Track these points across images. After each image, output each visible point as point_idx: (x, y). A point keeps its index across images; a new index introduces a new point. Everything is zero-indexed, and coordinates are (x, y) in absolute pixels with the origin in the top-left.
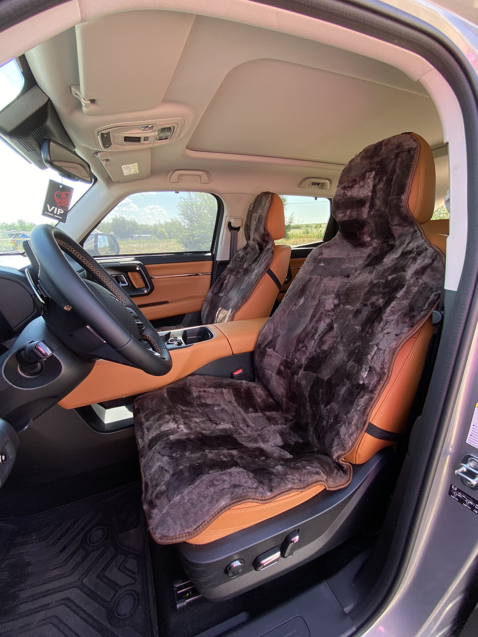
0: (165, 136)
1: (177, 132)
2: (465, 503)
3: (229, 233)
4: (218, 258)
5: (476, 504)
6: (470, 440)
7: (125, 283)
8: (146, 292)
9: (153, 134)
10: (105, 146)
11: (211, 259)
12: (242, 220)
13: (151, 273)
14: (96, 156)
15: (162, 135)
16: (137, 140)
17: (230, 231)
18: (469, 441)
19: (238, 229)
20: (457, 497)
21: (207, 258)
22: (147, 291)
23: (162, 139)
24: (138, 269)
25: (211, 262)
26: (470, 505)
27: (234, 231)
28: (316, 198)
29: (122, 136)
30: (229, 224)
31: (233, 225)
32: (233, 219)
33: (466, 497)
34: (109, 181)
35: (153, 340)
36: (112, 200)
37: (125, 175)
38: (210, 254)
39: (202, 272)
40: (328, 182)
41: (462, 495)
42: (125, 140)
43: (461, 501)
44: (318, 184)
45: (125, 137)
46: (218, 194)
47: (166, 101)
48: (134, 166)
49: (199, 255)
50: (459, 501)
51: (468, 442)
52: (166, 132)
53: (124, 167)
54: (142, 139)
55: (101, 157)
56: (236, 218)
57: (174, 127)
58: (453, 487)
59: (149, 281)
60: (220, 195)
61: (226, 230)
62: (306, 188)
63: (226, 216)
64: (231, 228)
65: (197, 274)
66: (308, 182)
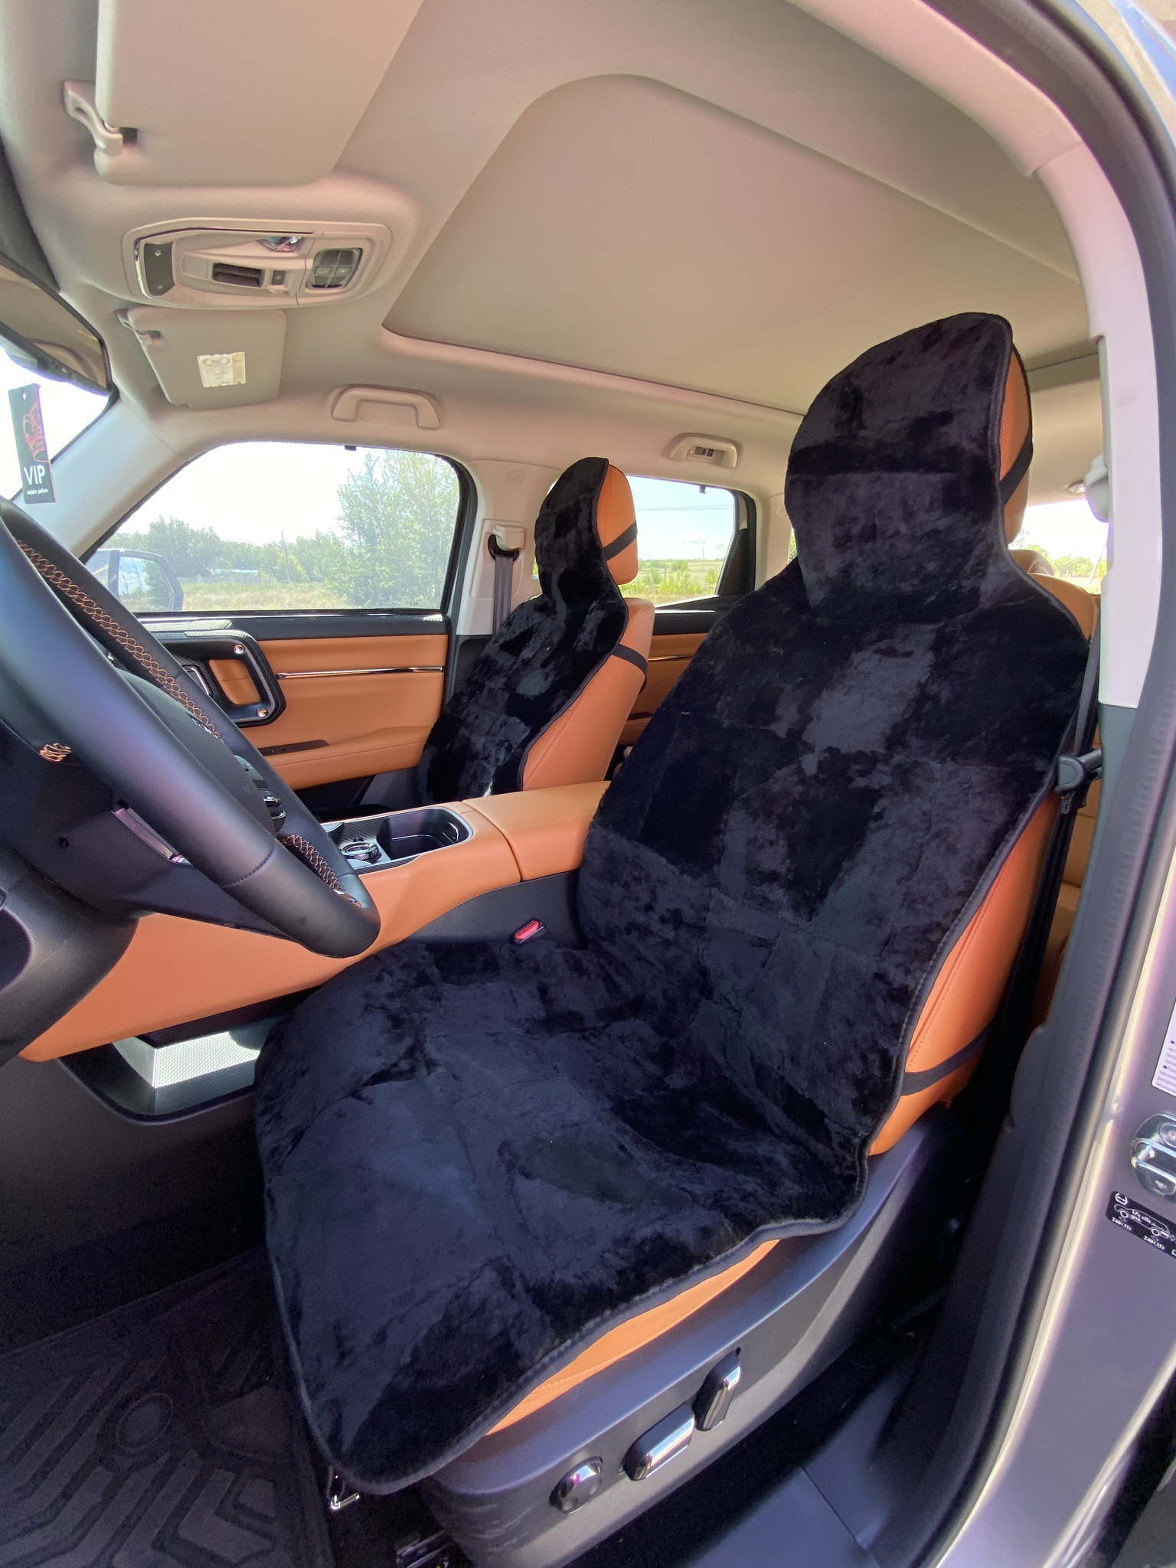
0: (332, 275)
1: (367, 266)
2: (1149, 1234)
3: (492, 564)
4: (463, 629)
6: (1162, 1079)
8: (261, 715)
9: (299, 265)
10: (153, 290)
11: (443, 630)
12: (525, 531)
13: (276, 664)
14: (122, 320)
15: (323, 272)
16: (251, 277)
17: (494, 558)
18: (1160, 1082)
19: (513, 554)
20: (1130, 1222)
21: (431, 628)
22: (267, 713)
23: (323, 287)
24: (238, 651)
25: (444, 637)
26: (1162, 1240)
27: (504, 559)
28: (703, 489)
29: (208, 261)
30: (492, 540)
31: (503, 543)
32: (502, 529)
33: (1153, 1221)
34: (156, 402)
36: (164, 456)
37: (206, 385)
38: (439, 617)
39: (420, 664)
40: (733, 448)
41: (1142, 1214)
42: (216, 275)
43: (1140, 1231)
44: (711, 451)
45: (217, 266)
46: (461, 459)
47: (348, 169)
48: (235, 361)
49: (408, 618)
50: (1134, 1232)
51: (1158, 1084)
52: (337, 265)
53: (204, 361)
54: (267, 278)
55: (137, 322)
56: (511, 526)
57: (361, 250)
58: (1117, 1197)
59: (270, 686)
60: (466, 462)
61: (484, 554)
62: (681, 461)
63: (484, 520)
64: (495, 552)
65: (407, 670)
66: (687, 446)
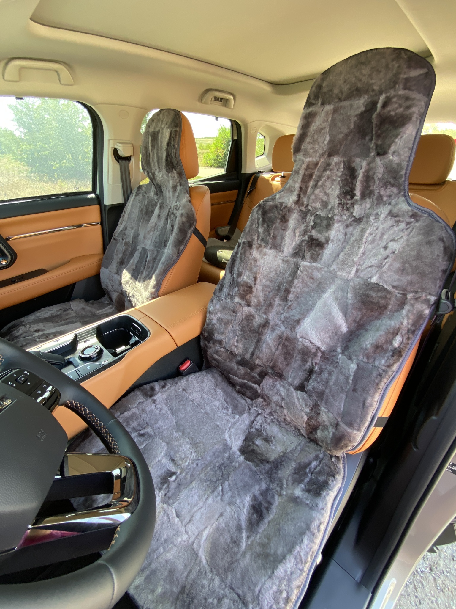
4: (108, 201)
8: (4, 263)
11: (96, 202)
12: (133, 146)
13: (6, 232)
17: (118, 161)
20: (451, 469)
22: (7, 263)
25: (97, 207)
27: (124, 162)
30: (115, 152)
31: (122, 153)
32: (120, 145)
38: (93, 196)
39: (88, 222)
44: (221, 99)
46: (90, 104)
50: (452, 472)
56: (126, 143)
60: (93, 106)
61: (113, 160)
62: (208, 104)
63: (109, 140)
64: (118, 158)
65: (81, 226)
66: (210, 96)
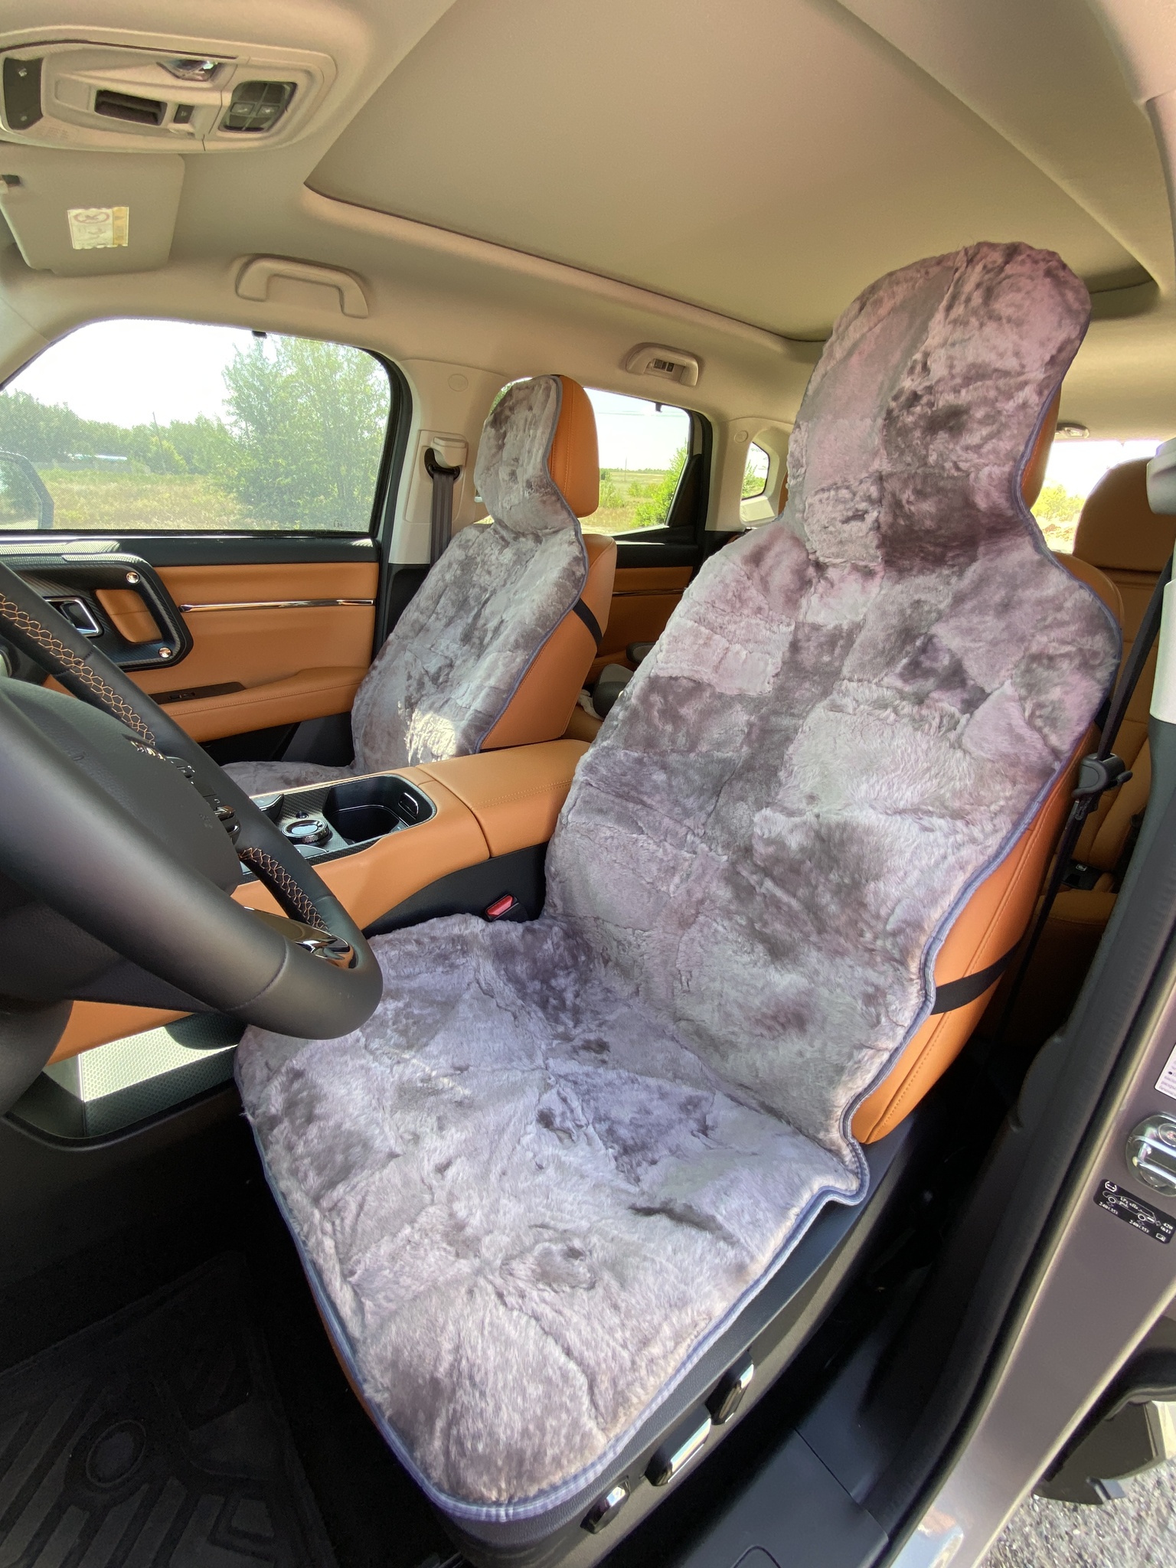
0: (254, 115)
1: (301, 107)
2: (1136, 1219)
3: (429, 485)
4: (398, 555)
5: (1163, 1222)
6: (1165, 1084)
7: (92, 627)
8: (165, 655)
9: (212, 98)
11: (373, 558)
12: (467, 446)
13: (181, 594)
15: (246, 110)
16: (147, 111)
17: (432, 476)
18: (1164, 1086)
20: (1116, 1206)
21: (360, 555)
22: (170, 654)
23: (241, 129)
24: (132, 580)
25: (374, 566)
26: (1148, 1224)
27: (444, 478)
28: (658, 409)
29: (90, 86)
30: (430, 455)
31: (442, 459)
32: (442, 443)
33: (1140, 1208)
35: (272, 864)
36: (23, 333)
37: (77, 246)
38: (367, 542)
39: (348, 596)
40: (695, 364)
41: (1130, 1202)
42: (99, 106)
43: (1126, 1215)
44: (672, 365)
45: (102, 93)
46: (395, 357)
48: (115, 219)
49: (334, 541)
50: (1119, 1216)
51: (1161, 1087)
52: (261, 103)
53: (76, 215)
54: (168, 114)
56: (453, 440)
57: (294, 85)
58: (1107, 1185)
59: (172, 620)
60: (399, 360)
61: (421, 473)
62: (639, 374)
63: (420, 431)
64: (433, 469)
65: (332, 602)
66: (647, 357)
